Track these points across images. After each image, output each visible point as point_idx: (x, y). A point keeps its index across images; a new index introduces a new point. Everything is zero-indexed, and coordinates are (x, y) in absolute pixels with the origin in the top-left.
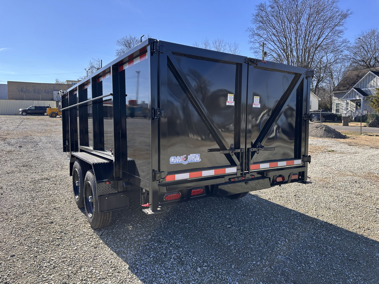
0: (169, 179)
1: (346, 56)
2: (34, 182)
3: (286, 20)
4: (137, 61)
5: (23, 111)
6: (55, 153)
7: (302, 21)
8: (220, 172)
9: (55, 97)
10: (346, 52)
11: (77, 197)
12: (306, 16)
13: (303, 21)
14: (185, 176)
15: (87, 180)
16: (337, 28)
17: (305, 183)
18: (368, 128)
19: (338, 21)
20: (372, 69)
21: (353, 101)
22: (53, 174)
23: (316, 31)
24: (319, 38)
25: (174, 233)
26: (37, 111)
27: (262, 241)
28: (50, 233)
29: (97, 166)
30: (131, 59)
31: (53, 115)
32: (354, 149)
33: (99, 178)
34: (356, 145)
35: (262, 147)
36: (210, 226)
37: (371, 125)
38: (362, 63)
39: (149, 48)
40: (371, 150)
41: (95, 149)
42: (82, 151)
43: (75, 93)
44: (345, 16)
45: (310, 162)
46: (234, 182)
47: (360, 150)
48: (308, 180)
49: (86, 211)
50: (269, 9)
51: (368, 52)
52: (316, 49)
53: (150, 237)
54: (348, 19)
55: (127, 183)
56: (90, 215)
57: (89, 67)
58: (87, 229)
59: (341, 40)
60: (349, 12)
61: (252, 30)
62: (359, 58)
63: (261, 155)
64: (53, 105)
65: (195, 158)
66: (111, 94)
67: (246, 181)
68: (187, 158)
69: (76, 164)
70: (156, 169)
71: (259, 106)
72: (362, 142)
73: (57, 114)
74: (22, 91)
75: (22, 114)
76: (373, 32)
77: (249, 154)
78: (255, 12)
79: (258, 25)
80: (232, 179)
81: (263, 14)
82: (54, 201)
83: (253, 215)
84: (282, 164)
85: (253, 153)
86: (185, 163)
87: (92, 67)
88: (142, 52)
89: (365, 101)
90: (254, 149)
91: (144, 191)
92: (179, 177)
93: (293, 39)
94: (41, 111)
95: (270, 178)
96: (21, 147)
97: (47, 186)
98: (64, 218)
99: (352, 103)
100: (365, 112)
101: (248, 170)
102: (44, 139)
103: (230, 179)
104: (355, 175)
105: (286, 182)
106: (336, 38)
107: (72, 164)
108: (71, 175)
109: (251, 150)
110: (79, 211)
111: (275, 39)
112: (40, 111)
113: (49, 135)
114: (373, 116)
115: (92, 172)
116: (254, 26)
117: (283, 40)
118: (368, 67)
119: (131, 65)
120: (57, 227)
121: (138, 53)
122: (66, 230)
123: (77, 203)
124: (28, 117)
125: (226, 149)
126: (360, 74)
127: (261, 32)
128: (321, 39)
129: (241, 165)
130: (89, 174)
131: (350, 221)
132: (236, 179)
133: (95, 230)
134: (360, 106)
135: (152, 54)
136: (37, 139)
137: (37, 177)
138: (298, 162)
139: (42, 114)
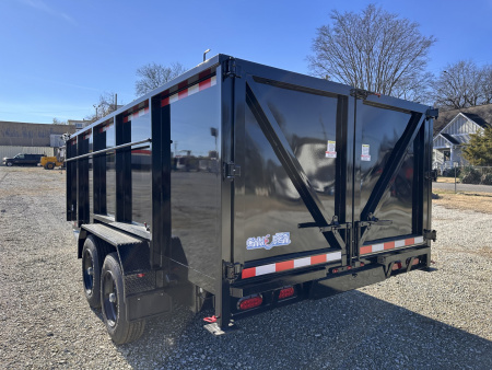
0: (246, 273)
1: (429, 93)
2: (24, 266)
3: (355, 48)
4: (194, 91)
5: (9, 161)
6: (53, 220)
7: (374, 49)
8: (319, 259)
9: (53, 142)
10: (430, 89)
11: (89, 291)
12: (380, 43)
13: (376, 49)
14: (270, 268)
15: (107, 268)
16: (418, 58)
17: (429, 270)
18: (461, 185)
19: (419, 49)
20: (463, 110)
21: (440, 150)
22: (51, 252)
23: (392, 61)
24: (396, 70)
25: (238, 349)
26: (27, 161)
27: (371, 361)
28: (48, 353)
29: (124, 248)
30: (182, 87)
31: (50, 166)
32: (454, 214)
33: (128, 268)
34: (456, 207)
35: (375, 220)
36: (289, 336)
37: (466, 181)
38: (449, 103)
39: (219, 70)
40: (477, 215)
41: (118, 220)
42: (96, 221)
43: (87, 137)
44: (428, 44)
45: (434, 240)
46: (338, 275)
47: (462, 215)
48: (432, 266)
49: (105, 316)
50: (334, 33)
51: (455, 89)
52: (393, 84)
53: (203, 357)
54: (431, 48)
55: (173, 277)
56: (111, 323)
57: (100, 103)
58: (106, 345)
59: (424, 73)
60: (433, 39)
61: (312, 59)
62: (445, 96)
63: (373, 231)
64: (50, 152)
65: (282, 239)
66: (149, 140)
67: (354, 272)
68: (271, 239)
69: (89, 241)
70: (227, 259)
71: (369, 159)
72: (462, 204)
73: (55, 165)
74: (7, 133)
75: (7, 165)
76: (462, 65)
77: (358, 230)
78: (316, 37)
79: (320, 53)
80: (333, 270)
81: (327, 39)
82: (54, 297)
83: (347, 316)
84: (399, 244)
85: (363, 229)
86: (269, 247)
87: (104, 103)
88: (204, 76)
89: (455, 151)
90: (365, 223)
91: (201, 290)
92: (261, 270)
93: (364, 72)
94: (32, 161)
95: (384, 267)
96: (4, 211)
97: (42, 271)
98: (69, 326)
99: (439, 153)
100: (456, 165)
101: (357, 254)
102: (37, 200)
103: (330, 270)
104: (467, 250)
105: (405, 271)
106: (417, 70)
107: (81, 242)
108: (80, 257)
109: (361, 225)
110: (93, 313)
111: (341, 70)
112: (30, 161)
113: (44, 194)
114: (467, 169)
115: (117, 258)
116: (314, 55)
117: (351, 72)
118: (457, 108)
119: (183, 96)
120: (60, 343)
121: (197, 79)
122: (74, 348)
123: (89, 301)
124: (15, 168)
125: (326, 225)
126: (449, 117)
127: (323, 62)
128: (399, 72)
129: (348, 247)
130: (109, 259)
131: (483, 322)
132: (340, 270)
133: (118, 346)
134: (449, 156)
135: (224, 78)
136: (27, 200)
137: (28, 258)
138: (419, 240)
139: (35, 165)
